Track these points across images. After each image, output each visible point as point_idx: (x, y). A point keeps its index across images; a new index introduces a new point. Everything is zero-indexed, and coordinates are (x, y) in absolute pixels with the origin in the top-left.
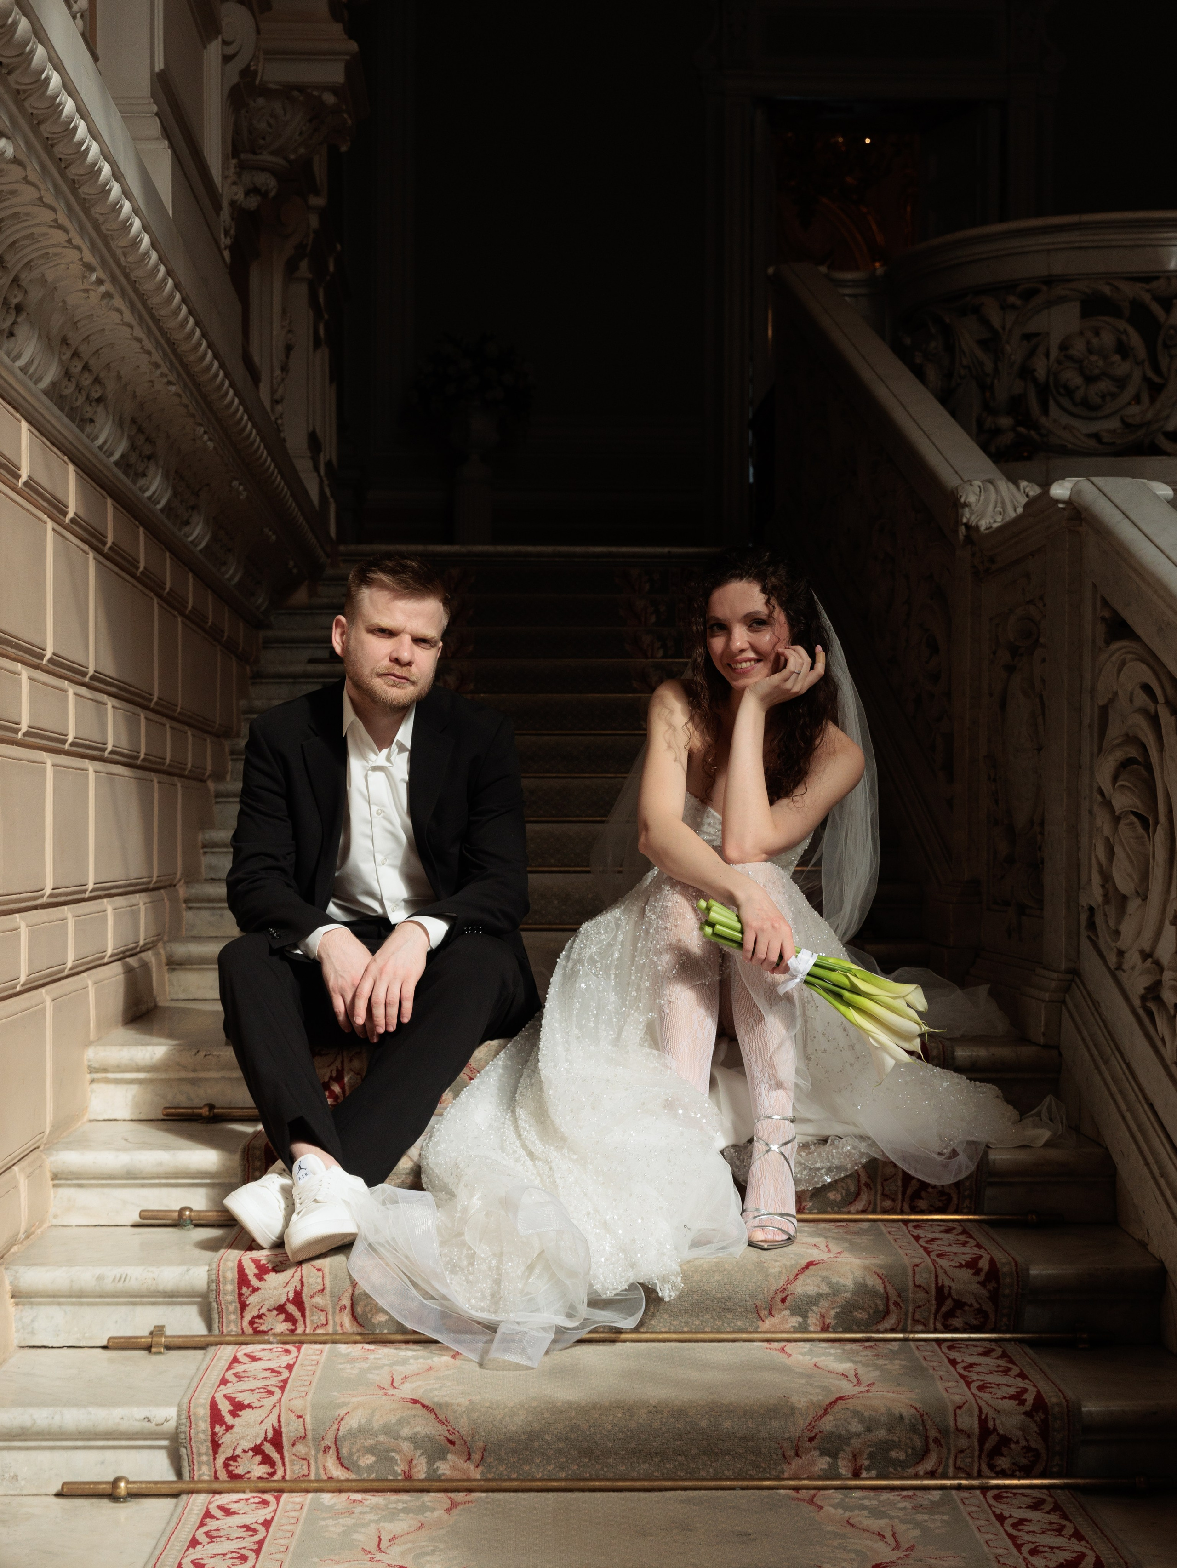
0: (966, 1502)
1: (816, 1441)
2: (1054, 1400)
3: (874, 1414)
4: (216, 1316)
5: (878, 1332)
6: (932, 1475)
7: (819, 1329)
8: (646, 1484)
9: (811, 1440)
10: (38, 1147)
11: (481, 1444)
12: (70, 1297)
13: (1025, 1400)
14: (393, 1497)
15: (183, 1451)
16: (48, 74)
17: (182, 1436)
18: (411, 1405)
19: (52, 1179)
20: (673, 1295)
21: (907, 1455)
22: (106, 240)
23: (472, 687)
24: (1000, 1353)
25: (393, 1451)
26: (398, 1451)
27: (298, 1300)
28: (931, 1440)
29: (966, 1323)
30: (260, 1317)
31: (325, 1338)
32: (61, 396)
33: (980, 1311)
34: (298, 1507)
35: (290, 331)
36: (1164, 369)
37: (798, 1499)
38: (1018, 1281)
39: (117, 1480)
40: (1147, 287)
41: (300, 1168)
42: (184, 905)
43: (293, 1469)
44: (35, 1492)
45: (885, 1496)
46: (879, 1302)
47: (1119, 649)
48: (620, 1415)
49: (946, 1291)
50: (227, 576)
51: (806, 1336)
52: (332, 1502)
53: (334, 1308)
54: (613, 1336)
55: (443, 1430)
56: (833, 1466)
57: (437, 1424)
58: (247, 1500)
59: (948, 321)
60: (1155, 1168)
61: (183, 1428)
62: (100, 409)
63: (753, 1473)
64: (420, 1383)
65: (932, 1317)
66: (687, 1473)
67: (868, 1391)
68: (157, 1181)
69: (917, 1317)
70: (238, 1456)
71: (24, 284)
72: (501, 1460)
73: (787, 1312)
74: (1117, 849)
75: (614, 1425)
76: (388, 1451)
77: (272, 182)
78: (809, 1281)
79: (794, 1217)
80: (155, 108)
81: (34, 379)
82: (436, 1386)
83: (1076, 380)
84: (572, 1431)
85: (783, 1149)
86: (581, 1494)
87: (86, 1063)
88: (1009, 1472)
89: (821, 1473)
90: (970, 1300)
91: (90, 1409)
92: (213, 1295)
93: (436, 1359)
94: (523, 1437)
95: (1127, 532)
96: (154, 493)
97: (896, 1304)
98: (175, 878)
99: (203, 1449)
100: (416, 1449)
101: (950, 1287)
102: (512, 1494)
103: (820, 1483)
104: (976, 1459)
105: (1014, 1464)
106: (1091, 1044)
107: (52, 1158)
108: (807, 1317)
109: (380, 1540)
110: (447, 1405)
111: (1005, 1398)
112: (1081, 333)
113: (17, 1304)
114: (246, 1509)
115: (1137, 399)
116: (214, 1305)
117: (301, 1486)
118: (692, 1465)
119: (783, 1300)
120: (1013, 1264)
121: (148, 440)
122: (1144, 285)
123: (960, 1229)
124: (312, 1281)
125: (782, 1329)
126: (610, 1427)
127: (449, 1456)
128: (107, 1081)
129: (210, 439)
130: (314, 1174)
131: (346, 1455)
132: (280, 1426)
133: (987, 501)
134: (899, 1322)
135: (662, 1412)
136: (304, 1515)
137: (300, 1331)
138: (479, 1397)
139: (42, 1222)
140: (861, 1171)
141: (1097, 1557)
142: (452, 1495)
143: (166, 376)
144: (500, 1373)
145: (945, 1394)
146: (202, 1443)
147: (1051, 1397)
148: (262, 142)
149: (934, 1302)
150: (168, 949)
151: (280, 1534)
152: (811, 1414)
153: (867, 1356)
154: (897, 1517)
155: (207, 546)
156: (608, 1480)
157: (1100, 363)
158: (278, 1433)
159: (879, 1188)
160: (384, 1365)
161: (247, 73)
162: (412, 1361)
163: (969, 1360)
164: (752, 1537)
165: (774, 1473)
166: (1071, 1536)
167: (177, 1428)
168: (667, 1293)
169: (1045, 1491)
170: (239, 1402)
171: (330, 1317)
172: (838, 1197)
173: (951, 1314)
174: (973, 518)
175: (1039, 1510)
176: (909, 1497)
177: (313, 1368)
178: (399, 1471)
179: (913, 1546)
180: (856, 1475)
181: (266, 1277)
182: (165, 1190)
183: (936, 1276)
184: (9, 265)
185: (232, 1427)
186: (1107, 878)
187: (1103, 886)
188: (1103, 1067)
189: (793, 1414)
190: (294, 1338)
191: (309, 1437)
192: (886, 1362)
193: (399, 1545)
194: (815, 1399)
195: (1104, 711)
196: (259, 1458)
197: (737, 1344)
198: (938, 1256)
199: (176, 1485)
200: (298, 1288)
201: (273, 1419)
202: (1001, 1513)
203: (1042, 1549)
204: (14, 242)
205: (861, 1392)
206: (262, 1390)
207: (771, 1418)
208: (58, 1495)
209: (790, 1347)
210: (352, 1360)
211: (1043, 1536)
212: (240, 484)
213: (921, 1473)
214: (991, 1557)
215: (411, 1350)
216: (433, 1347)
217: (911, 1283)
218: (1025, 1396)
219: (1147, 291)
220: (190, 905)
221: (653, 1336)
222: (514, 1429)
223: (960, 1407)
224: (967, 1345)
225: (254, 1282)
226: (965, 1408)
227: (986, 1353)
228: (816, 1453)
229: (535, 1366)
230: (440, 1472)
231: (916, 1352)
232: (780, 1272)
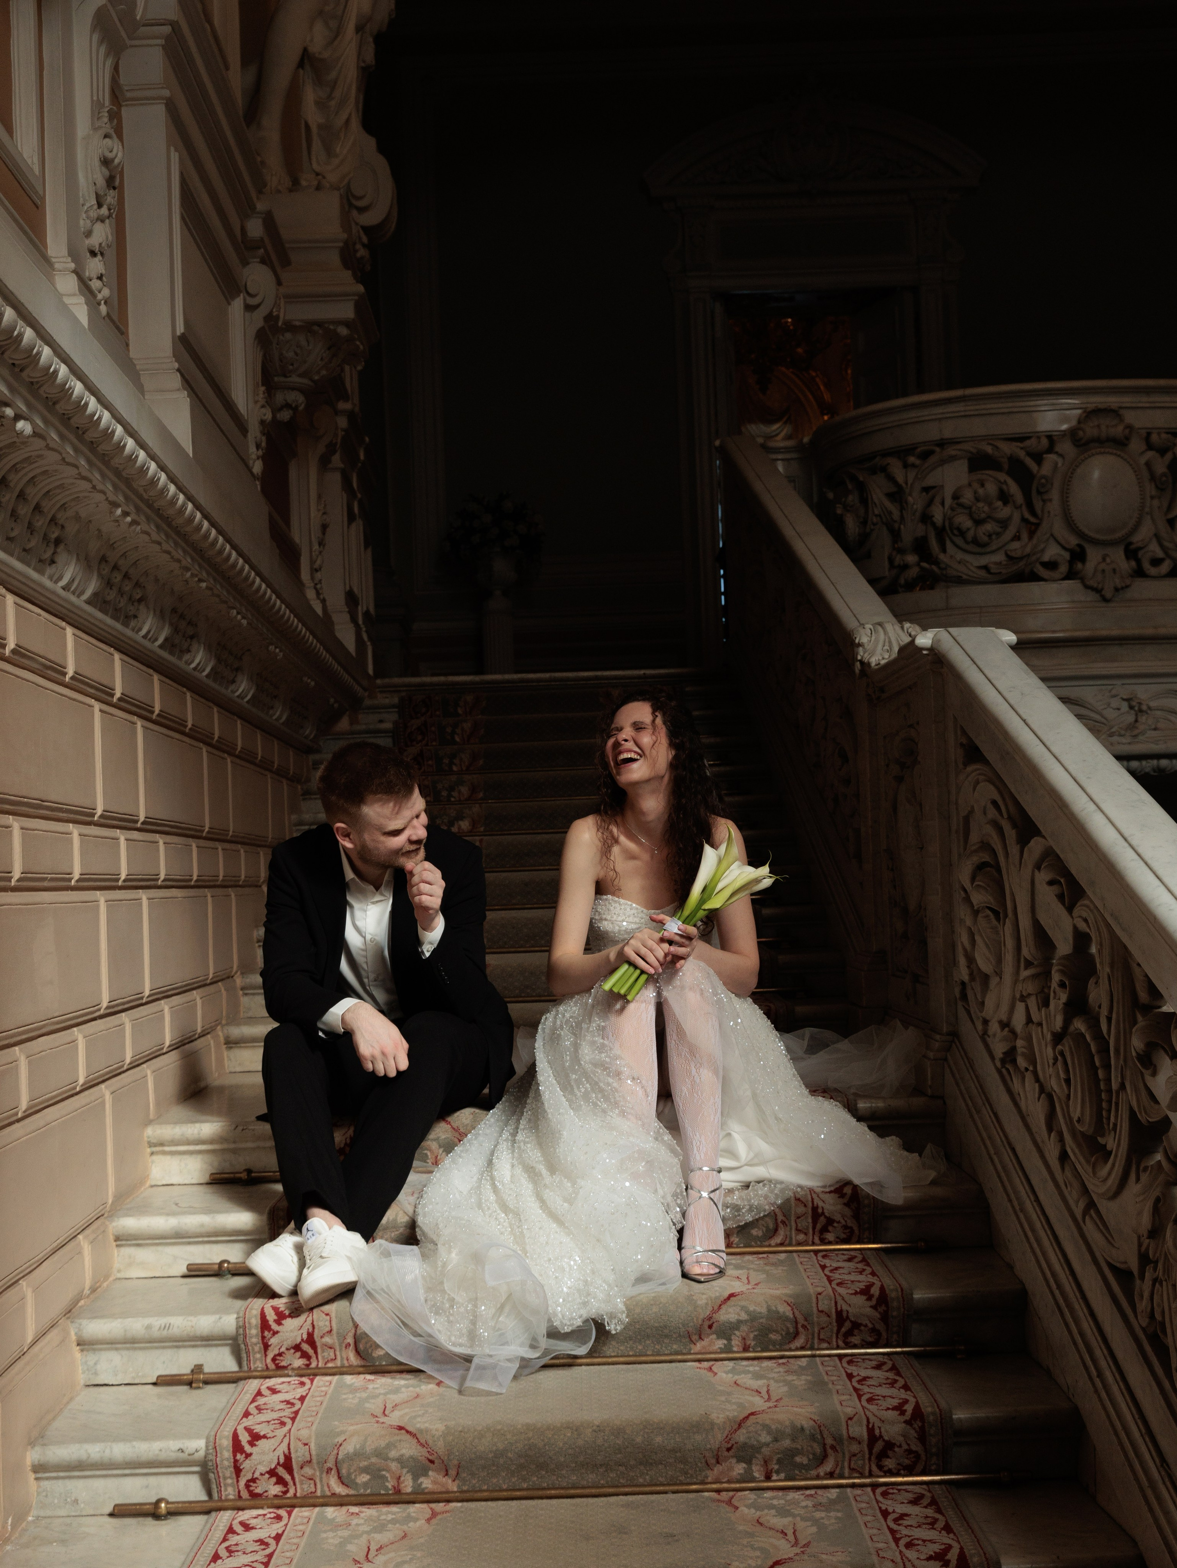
0: (858, 1499)
1: (733, 1450)
2: (930, 1409)
3: (779, 1426)
4: (244, 1355)
5: (790, 1350)
6: (831, 1475)
7: (741, 1349)
8: (594, 1491)
9: (728, 1450)
10: (103, 1215)
11: (456, 1462)
12: (125, 1343)
13: (906, 1411)
14: (385, 1509)
15: (212, 1476)
16: (55, 368)
17: (210, 1464)
18: (397, 1431)
19: (115, 1241)
20: (619, 1328)
21: (809, 1460)
22: (128, 482)
23: (481, 795)
24: (890, 1366)
25: (384, 1470)
26: (388, 1471)
27: (310, 1340)
28: (828, 1447)
29: (863, 1340)
30: (280, 1354)
31: (334, 1370)
32: (105, 602)
33: (874, 1330)
34: (305, 1520)
35: (324, 513)
36: (1039, 512)
37: (719, 1501)
38: (904, 1305)
39: (159, 1501)
40: (1022, 445)
41: (308, 1230)
42: (241, 992)
43: (302, 1488)
44: (92, 1513)
45: (792, 1495)
46: (789, 1325)
47: (972, 772)
48: (569, 1435)
49: (845, 1314)
50: (274, 718)
51: (731, 1355)
52: (334, 1515)
53: (340, 1346)
54: (569, 1362)
55: (424, 1452)
56: (749, 1471)
57: (419, 1447)
58: (265, 1515)
59: (861, 479)
60: (1016, 1203)
61: (210, 1457)
62: (142, 607)
63: (682, 1478)
64: (407, 1410)
65: (834, 1335)
66: (627, 1480)
67: (776, 1406)
68: (200, 1239)
69: (822, 1337)
70: (257, 1478)
71: (61, 522)
72: (473, 1475)
73: (714, 1336)
74: (977, 938)
75: (565, 1443)
76: (380, 1470)
77: (301, 399)
78: (730, 1310)
79: (723, 1251)
80: (176, 365)
81: (77, 593)
82: (420, 1413)
83: (966, 523)
84: (530, 1449)
85: (712, 1195)
86: (540, 1501)
87: (146, 1139)
88: (895, 1471)
89: (739, 1477)
90: (865, 1321)
91: (134, 1443)
92: (241, 1338)
93: (423, 1387)
94: (490, 1455)
95: (973, 677)
96: (198, 664)
97: (804, 1326)
98: (231, 972)
99: (228, 1474)
100: (402, 1467)
101: (848, 1312)
102: (483, 1503)
103: (738, 1485)
104: (867, 1461)
105: (898, 1464)
106: (967, 1096)
107: (114, 1224)
108: (731, 1340)
109: (369, 1550)
110: (427, 1431)
111: (888, 1409)
112: (970, 485)
113: (82, 1350)
114: (263, 1524)
115: (1017, 538)
116: (243, 1346)
117: (310, 1501)
118: (632, 1474)
119: (710, 1327)
120: (899, 1290)
121: (190, 623)
122: (1019, 444)
123: (860, 1257)
124: (321, 1324)
125: (711, 1350)
126: (561, 1445)
127: (430, 1473)
128: (164, 1153)
129: (243, 618)
130: (320, 1234)
131: (345, 1474)
132: (290, 1453)
133: (877, 641)
134: (807, 1341)
135: (604, 1431)
136: (309, 1528)
137: (313, 1365)
138: (453, 1423)
139: (106, 1277)
140: (777, 1210)
141: (961, 1549)
142: (433, 1505)
143: (196, 576)
144: (473, 1399)
145: (839, 1407)
146: (226, 1469)
147: (928, 1408)
148: (291, 367)
149: (835, 1324)
150: (226, 1031)
151: (287, 1547)
152: (728, 1429)
153: (779, 1372)
154: (799, 1515)
155: (253, 696)
156: (562, 1488)
157: (986, 509)
158: (288, 1458)
159: (793, 1224)
160: (380, 1394)
161: (270, 318)
162: (403, 1390)
163: (864, 1373)
164: (676, 1538)
165: (699, 1478)
166: (942, 1529)
167: (205, 1457)
168: (613, 1327)
169: (925, 1487)
170: (257, 1433)
171: (338, 1353)
172: (760, 1233)
173: (849, 1333)
174: (866, 655)
175: (917, 1505)
176: (811, 1495)
177: (322, 1398)
178: (390, 1487)
179: (809, 1543)
180: (768, 1478)
181: (284, 1322)
182: (207, 1246)
183: (836, 1303)
184: (45, 510)
185: (251, 1454)
186: (971, 960)
187: (968, 967)
188: (976, 1116)
189: (712, 1429)
190: (309, 1371)
191: (314, 1461)
192: (795, 1378)
193: (384, 1555)
194: (731, 1415)
195: (967, 820)
196: (274, 1480)
197: (673, 1364)
198: (838, 1284)
199: (207, 1504)
200: (311, 1330)
201: (284, 1447)
202: (886, 1509)
203: (916, 1542)
204: (48, 492)
205: (770, 1408)
206: (276, 1422)
207: (694, 1433)
208: (111, 1515)
209: (717, 1366)
210: (354, 1390)
211: (919, 1529)
212: (276, 648)
213: (822, 1474)
214: (873, 1551)
215: (404, 1379)
216: (422, 1376)
217: (815, 1309)
218: (906, 1407)
219: (1022, 448)
220: (246, 992)
221: (604, 1360)
222: (482, 1449)
223: (851, 1419)
224: (863, 1359)
225: (274, 1327)
226: (855, 1419)
227: (878, 1367)
228: (734, 1461)
229: (504, 1391)
230: (424, 1486)
231: (821, 1367)
232: (707, 1304)
